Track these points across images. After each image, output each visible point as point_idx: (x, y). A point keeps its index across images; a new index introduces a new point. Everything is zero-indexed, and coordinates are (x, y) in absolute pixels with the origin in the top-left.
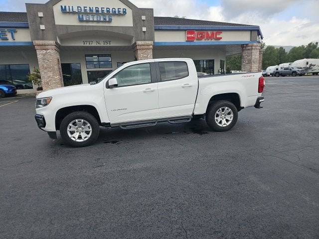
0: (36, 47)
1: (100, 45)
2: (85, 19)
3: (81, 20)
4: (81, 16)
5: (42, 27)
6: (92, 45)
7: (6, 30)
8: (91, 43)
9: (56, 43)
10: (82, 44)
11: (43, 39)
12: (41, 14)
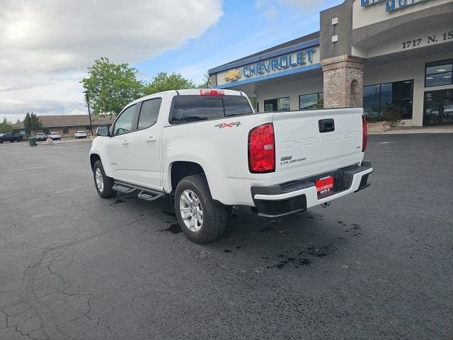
0: (324, 69)
1: (435, 43)
2: (397, 6)
3: (391, 10)
4: (390, 4)
5: (335, 38)
6: (421, 46)
7: (304, 52)
8: (417, 43)
9: (350, 57)
10: (399, 49)
11: (333, 56)
12: (335, 21)
